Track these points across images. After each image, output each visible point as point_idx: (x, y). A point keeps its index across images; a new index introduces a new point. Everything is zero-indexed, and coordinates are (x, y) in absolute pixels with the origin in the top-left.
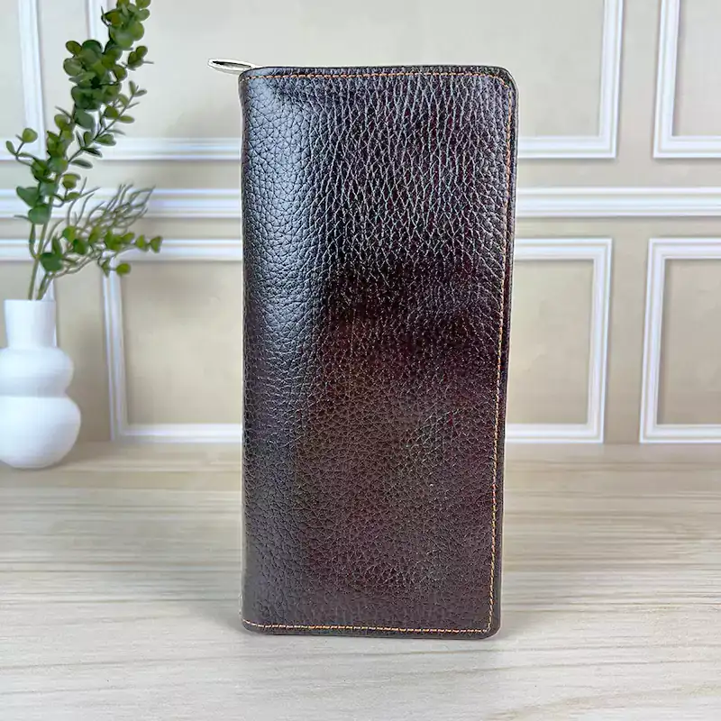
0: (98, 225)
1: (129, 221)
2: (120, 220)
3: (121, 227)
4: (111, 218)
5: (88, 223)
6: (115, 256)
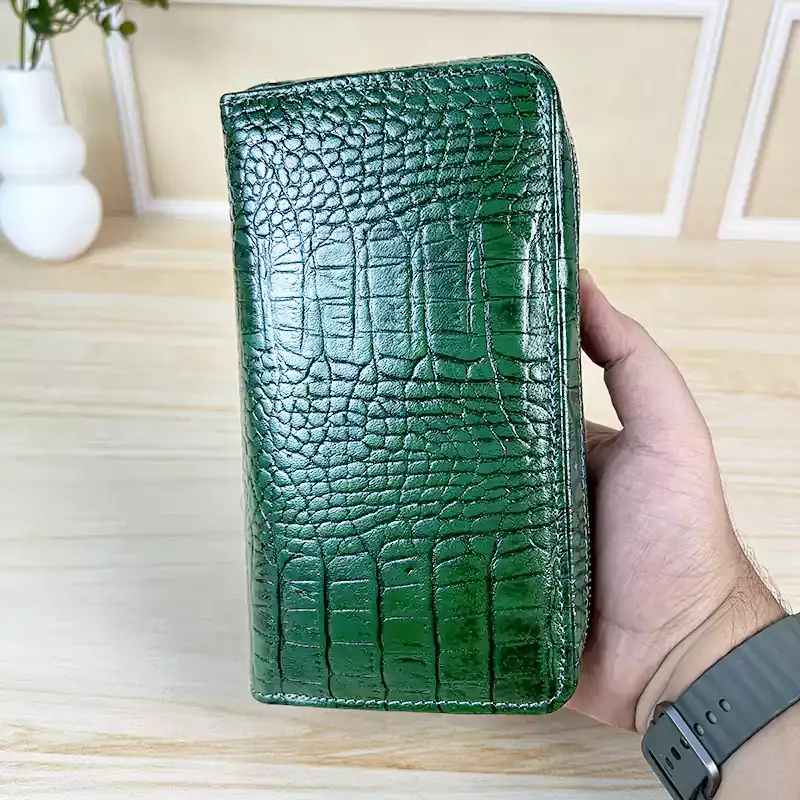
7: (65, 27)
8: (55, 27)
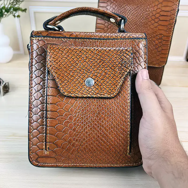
0: (12, 4)
1: (20, 3)
2: (18, 3)
3: (18, 5)
4: (16, 2)
5: (10, 4)
6: (16, 13)
7: (6, 16)
8: (4, 16)
